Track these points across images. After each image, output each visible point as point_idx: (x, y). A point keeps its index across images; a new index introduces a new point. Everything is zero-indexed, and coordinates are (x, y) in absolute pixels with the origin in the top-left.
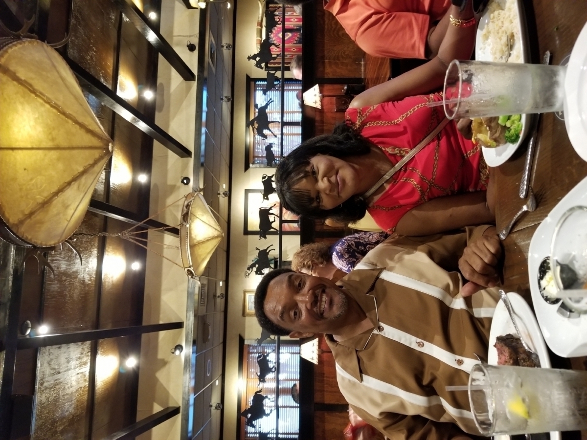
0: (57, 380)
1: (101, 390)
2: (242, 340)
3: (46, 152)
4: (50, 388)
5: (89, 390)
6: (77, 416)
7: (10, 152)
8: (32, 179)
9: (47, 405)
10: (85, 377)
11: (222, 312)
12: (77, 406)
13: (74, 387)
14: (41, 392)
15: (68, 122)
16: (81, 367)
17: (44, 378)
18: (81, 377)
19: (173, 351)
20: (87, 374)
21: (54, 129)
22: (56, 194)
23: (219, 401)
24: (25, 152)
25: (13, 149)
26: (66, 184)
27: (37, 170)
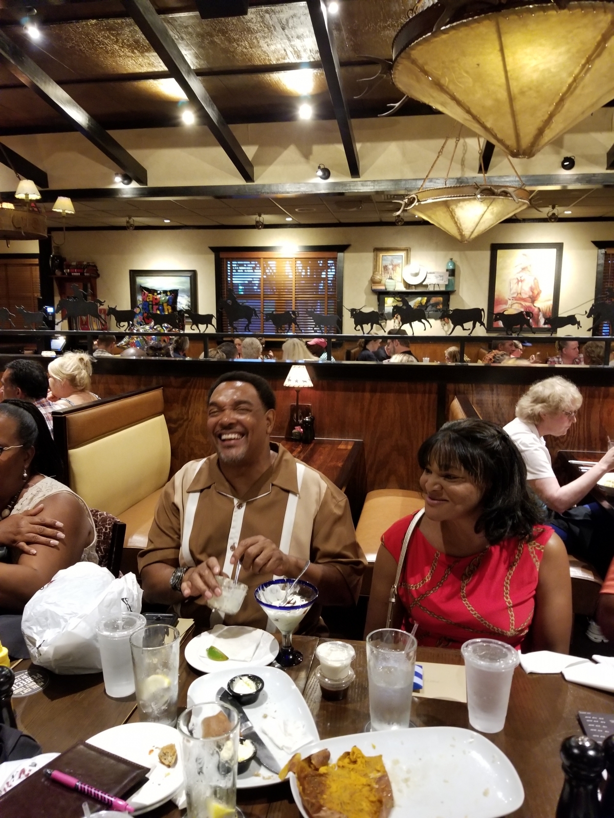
0: (274, 27)
1: (268, 79)
2: (343, 248)
3: (505, 87)
4: (263, 22)
5: (267, 65)
6: (233, 56)
7: (498, 48)
8: (467, 72)
9: (243, 21)
10: (282, 58)
11: (381, 220)
12: (245, 55)
13: (267, 48)
14: (258, 13)
15: (550, 106)
16: (293, 53)
17: (274, 13)
18: (282, 55)
19: (322, 167)
20: (286, 61)
21: (538, 92)
22: (454, 98)
23: (266, 223)
24: (501, 64)
25: (502, 50)
26: (467, 109)
27: (479, 78)
